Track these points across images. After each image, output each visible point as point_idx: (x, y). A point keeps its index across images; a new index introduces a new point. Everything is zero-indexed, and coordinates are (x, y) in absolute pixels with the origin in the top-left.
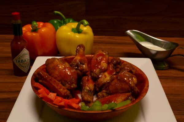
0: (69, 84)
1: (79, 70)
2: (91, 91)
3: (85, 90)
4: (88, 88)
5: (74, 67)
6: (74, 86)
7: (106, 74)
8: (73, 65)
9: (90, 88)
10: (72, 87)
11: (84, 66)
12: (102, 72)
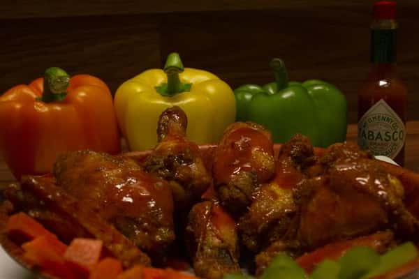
0: (145, 230)
1: (177, 180)
2: (228, 252)
3: (205, 248)
4: (216, 241)
5: (156, 171)
6: (164, 234)
7: (275, 187)
8: (154, 164)
9: (223, 242)
10: (158, 238)
11: (193, 166)
12: (258, 183)
